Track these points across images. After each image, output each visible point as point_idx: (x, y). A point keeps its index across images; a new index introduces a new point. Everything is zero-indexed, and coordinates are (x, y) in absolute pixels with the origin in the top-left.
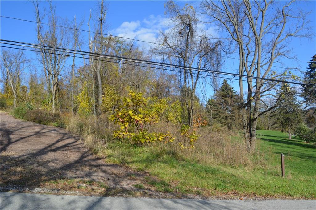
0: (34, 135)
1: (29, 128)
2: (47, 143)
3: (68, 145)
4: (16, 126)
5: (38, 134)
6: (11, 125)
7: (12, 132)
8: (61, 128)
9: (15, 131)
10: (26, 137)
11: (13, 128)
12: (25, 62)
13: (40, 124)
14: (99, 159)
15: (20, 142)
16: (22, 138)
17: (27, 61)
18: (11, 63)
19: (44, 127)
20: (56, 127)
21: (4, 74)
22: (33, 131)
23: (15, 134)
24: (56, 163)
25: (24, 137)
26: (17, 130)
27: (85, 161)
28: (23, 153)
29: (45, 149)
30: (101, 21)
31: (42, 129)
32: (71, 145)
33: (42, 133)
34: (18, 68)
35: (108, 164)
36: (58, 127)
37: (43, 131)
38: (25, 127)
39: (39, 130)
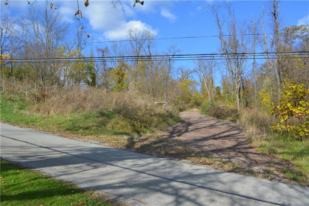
0: (208, 127)
1: (206, 121)
2: (215, 132)
3: (231, 136)
4: (197, 120)
5: (212, 126)
6: (193, 119)
7: (192, 124)
8: (235, 122)
9: (195, 123)
10: (200, 128)
11: (195, 121)
12: (216, 65)
13: (218, 118)
14: (252, 148)
15: (194, 131)
16: (197, 129)
17: (218, 64)
18: (206, 68)
19: (219, 121)
20: (230, 121)
21: (200, 78)
22: (209, 123)
23: (193, 126)
24: (210, 147)
25: (199, 128)
26: (196, 123)
27: (237, 148)
28: (190, 139)
29: (209, 137)
30: (275, 14)
31: (217, 123)
32: (234, 135)
33: (216, 125)
34: (211, 71)
35: (257, 152)
36: (232, 121)
37: (217, 124)
38: (204, 121)
39: (214, 123)
